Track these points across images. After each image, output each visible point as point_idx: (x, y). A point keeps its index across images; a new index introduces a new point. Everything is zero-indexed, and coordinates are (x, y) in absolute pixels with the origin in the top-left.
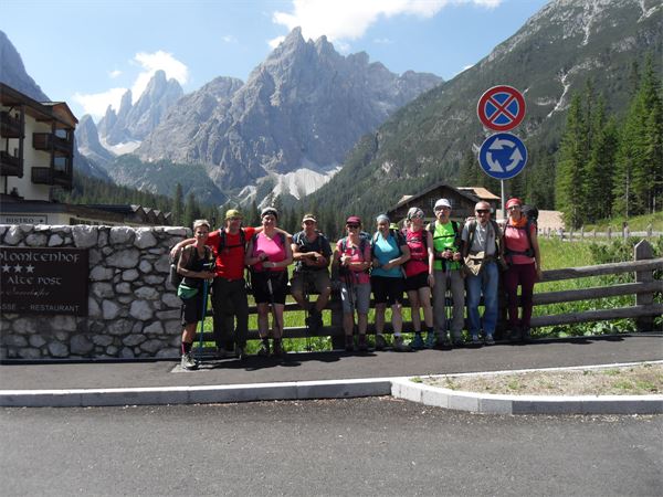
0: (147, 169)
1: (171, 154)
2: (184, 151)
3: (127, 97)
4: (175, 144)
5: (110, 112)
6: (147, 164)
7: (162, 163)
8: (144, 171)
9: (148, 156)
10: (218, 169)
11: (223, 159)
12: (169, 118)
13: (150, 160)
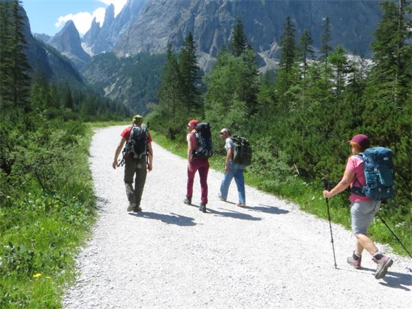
0: (123, 65)
1: (149, 46)
2: (164, 41)
3: (110, 9)
4: (154, 35)
5: (95, 25)
6: (123, 59)
7: (139, 57)
8: (120, 66)
9: (125, 53)
10: (208, 57)
11: (214, 44)
12: (147, 10)
13: (127, 55)
